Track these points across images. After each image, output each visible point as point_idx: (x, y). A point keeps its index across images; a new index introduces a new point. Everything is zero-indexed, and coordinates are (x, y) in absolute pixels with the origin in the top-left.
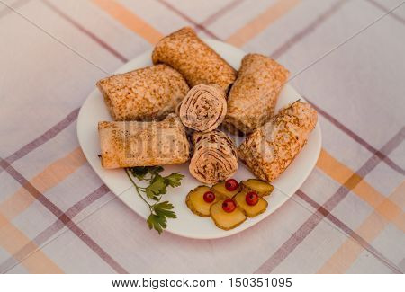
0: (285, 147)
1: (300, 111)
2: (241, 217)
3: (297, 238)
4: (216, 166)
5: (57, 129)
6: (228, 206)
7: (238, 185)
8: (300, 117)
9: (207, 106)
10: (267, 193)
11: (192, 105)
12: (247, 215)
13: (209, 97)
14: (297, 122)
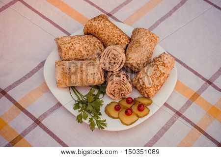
0: (157, 79)
1: (165, 58)
2: (136, 118)
3: (165, 129)
4: (120, 90)
5: (32, 72)
6: (128, 112)
7: (133, 101)
8: (165, 62)
9: (115, 58)
10: (149, 104)
11: (106, 57)
12: (138, 117)
13: (116, 53)
14: (164, 64)
